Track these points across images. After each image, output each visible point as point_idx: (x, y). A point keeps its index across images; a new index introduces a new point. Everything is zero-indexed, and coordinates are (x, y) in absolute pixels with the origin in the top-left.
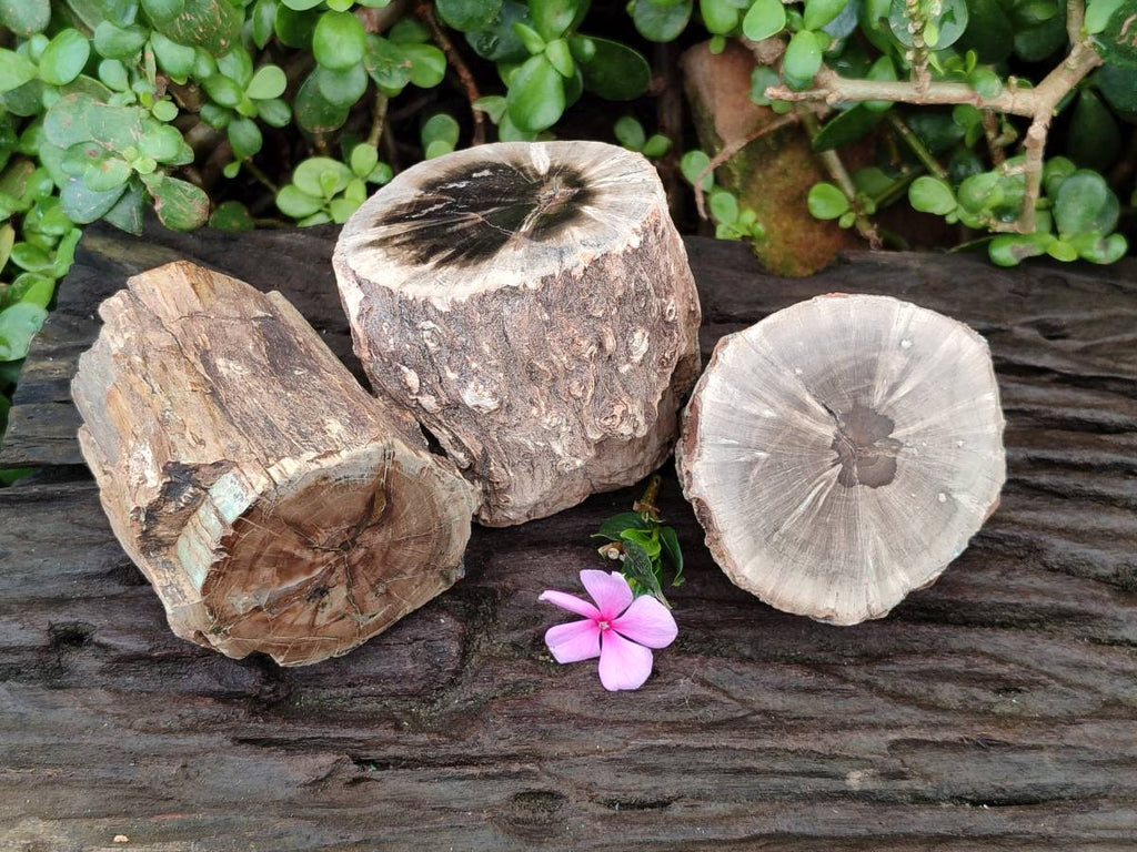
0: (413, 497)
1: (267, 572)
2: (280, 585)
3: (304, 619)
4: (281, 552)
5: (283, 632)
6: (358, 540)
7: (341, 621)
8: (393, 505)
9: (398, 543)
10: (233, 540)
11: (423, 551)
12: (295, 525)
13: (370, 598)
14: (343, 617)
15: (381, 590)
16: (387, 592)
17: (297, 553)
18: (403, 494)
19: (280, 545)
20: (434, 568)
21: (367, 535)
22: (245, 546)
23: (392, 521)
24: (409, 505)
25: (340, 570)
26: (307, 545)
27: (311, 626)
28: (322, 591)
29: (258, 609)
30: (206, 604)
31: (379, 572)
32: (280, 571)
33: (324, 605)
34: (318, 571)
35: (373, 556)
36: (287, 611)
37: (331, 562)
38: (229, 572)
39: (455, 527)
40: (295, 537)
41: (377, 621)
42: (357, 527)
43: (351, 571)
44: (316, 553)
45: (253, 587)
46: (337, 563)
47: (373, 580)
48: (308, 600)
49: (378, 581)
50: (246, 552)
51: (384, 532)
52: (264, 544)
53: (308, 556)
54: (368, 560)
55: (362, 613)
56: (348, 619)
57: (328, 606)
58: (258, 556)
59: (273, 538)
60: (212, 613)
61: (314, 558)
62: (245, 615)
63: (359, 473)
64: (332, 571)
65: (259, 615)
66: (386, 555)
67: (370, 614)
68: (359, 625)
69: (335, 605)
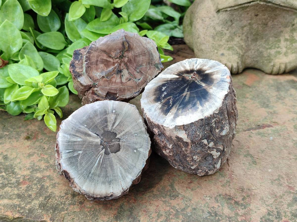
0: (135, 42)
1: (101, 66)
2: (107, 69)
3: (118, 80)
4: (103, 59)
5: (114, 85)
6: (124, 55)
7: (130, 81)
8: (130, 45)
9: (136, 56)
10: (89, 56)
11: (146, 58)
12: (104, 51)
13: (135, 73)
14: (130, 80)
15: (138, 71)
16: (140, 71)
17: (108, 59)
18: (132, 41)
19: (102, 57)
20: (152, 64)
21: (126, 54)
22: (93, 58)
23: (132, 49)
24: (135, 44)
25: (122, 64)
26: (110, 57)
27: (122, 83)
28: (120, 71)
29: (103, 77)
30: (88, 76)
31: (135, 65)
32: (105, 65)
33: (122, 76)
34: (116, 65)
35: (131, 60)
36: (112, 77)
37: (119, 62)
38: (91, 66)
39: (152, 51)
40: (105, 55)
41: (142, 81)
42: (122, 51)
43: (126, 64)
44: (113, 59)
45: (99, 70)
46: (121, 62)
47: (134, 67)
48: (117, 74)
49: (136, 68)
50: (94, 60)
51: (131, 52)
52: (98, 57)
53: (111, 60)
54: (130, 61)
55: (135, 78)
56: (131, 81)
57: (124, 76)
58: (97, 61)
59: (99, 56)
60: (91, 78)
61: (113, 61)
62: (100, 79)
63: (116, 36)
64: (120, 65)
65: (104, 79)
66: (135, 60)
67: (138, 79)
68: (136, 83)
69: (126, 75)
